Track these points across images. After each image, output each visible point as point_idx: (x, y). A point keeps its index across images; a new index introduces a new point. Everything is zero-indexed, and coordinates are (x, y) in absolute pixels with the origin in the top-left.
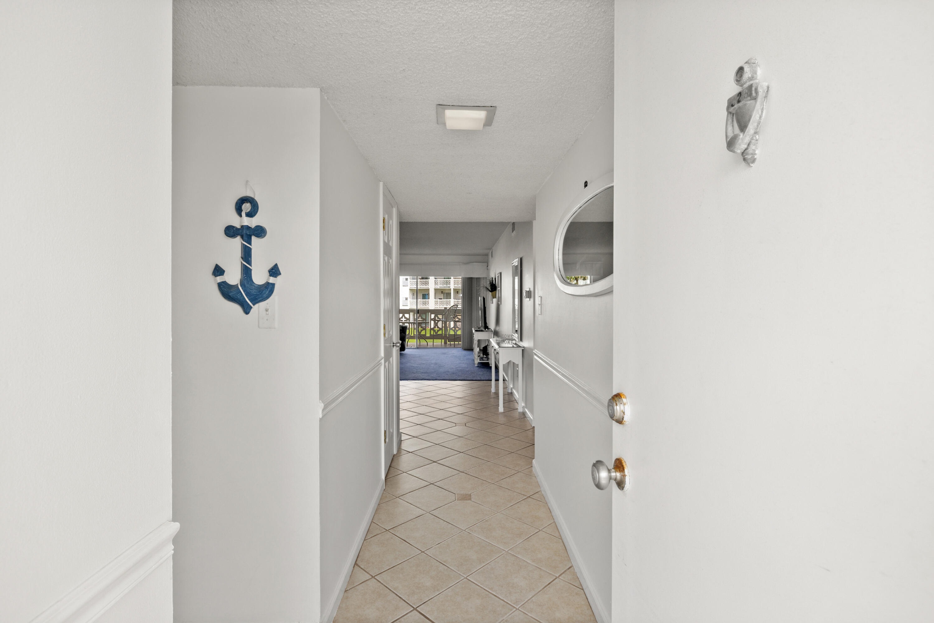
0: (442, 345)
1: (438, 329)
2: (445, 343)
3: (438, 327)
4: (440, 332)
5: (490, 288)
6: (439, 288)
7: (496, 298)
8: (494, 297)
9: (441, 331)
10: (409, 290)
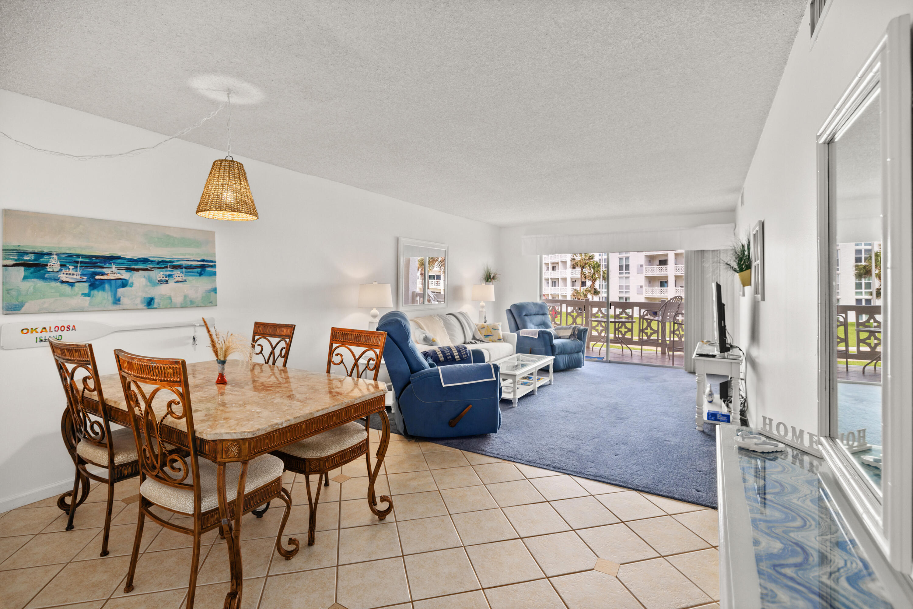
0: (657, 356)
1: (652, 331)
2: (663, 353)
3: (651, 329)
4: (654, 337)
5: (736, 267)
6: (680, 275)
7: (750, 284)
8: (746, 282)
9: (656, 335)
10: (644, 278)
